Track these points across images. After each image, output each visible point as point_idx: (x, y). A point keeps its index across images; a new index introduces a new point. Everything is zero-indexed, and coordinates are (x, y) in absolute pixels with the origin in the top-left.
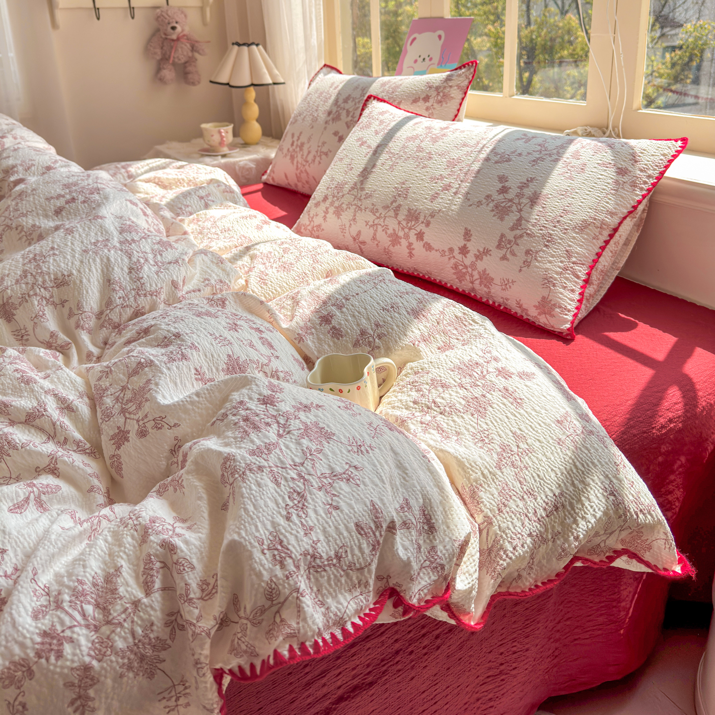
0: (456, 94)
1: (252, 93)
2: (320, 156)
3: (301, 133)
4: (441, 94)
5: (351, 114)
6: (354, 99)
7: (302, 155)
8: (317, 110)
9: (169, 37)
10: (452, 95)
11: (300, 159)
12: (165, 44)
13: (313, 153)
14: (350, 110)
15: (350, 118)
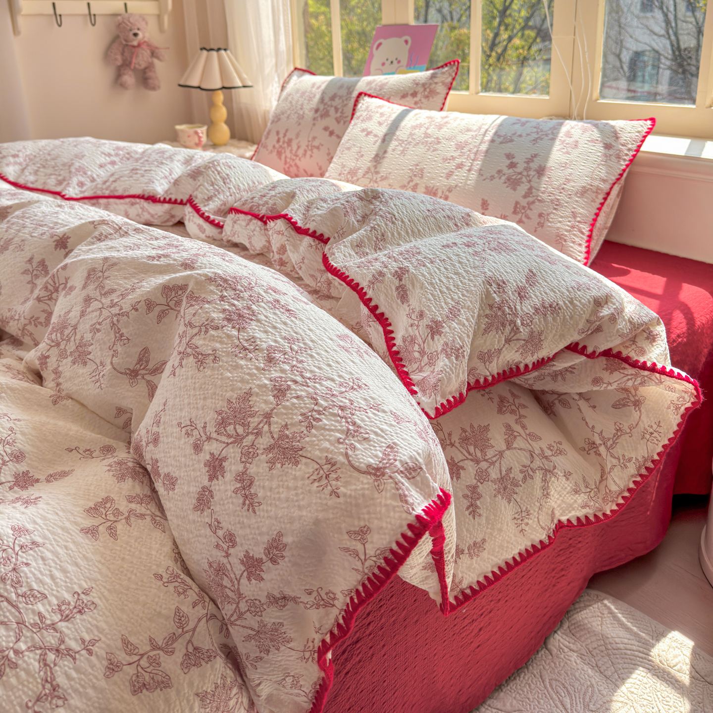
0: (441, 89)
1: (220, 97)
2: (312, 150)
3: (287, 130)
4: (428, 90)
5: (340, 110)
6: (341, 97)
7: (291, 151)
8: (301, 109)
9: (130, 44)
10: (438, 91)
11: (288, 154)
12: (126, 50)
13: (303, 147)
14: (339, 107)
15: (339, 114)
